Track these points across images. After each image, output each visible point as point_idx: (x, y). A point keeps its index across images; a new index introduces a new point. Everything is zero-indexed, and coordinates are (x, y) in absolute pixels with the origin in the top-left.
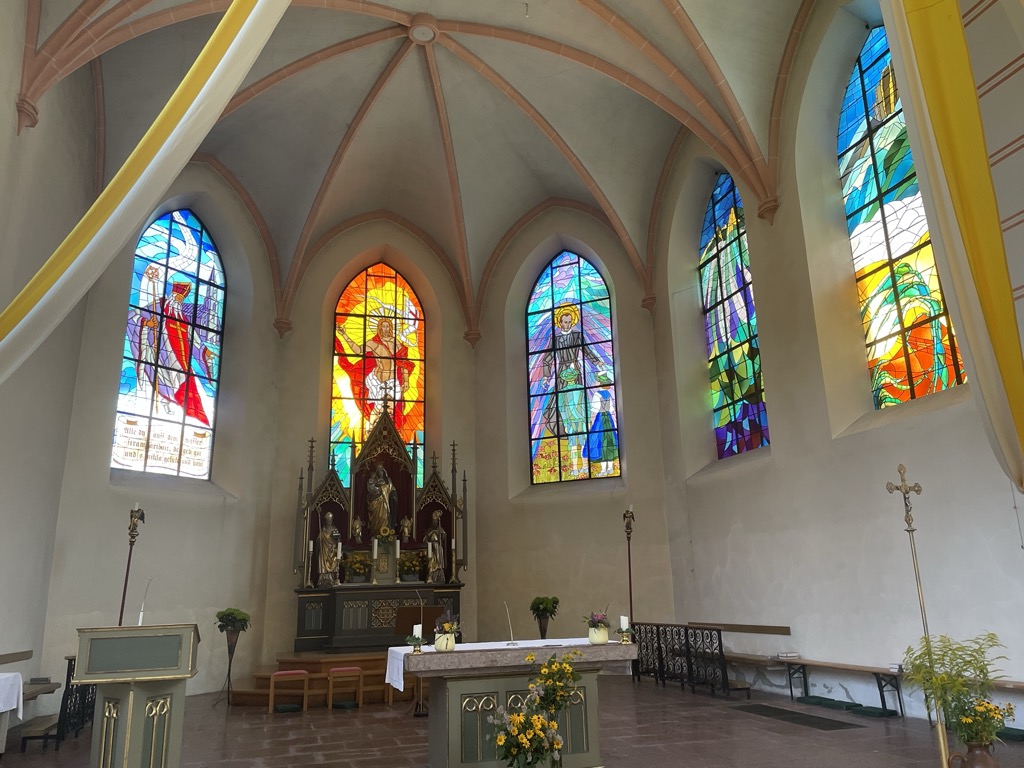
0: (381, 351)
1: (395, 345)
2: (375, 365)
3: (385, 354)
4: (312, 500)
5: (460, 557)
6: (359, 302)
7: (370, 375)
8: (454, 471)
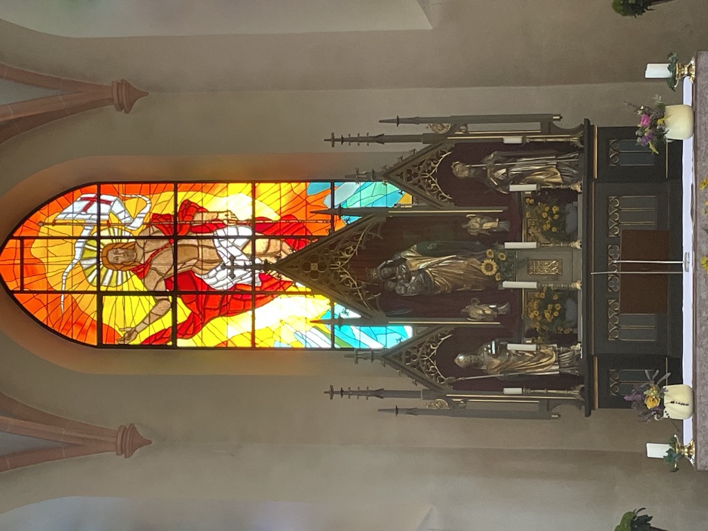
0: (163, 263)
1: (150, 237)
2: (190, 273)
7: (208, 281)
8: (380, 139)
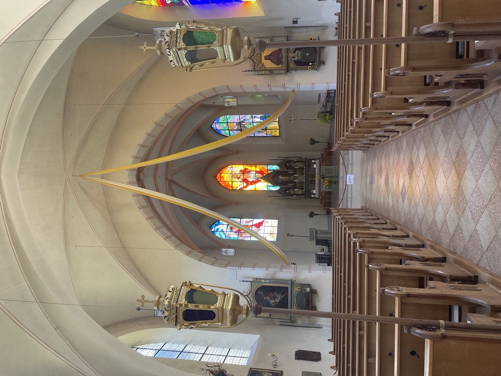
1: (240, 173)
2: (246, 179)
3: (243, 176)
4: (283, 196)
5: (299, 158)
6: (228, 183)
7: (249, 180)
